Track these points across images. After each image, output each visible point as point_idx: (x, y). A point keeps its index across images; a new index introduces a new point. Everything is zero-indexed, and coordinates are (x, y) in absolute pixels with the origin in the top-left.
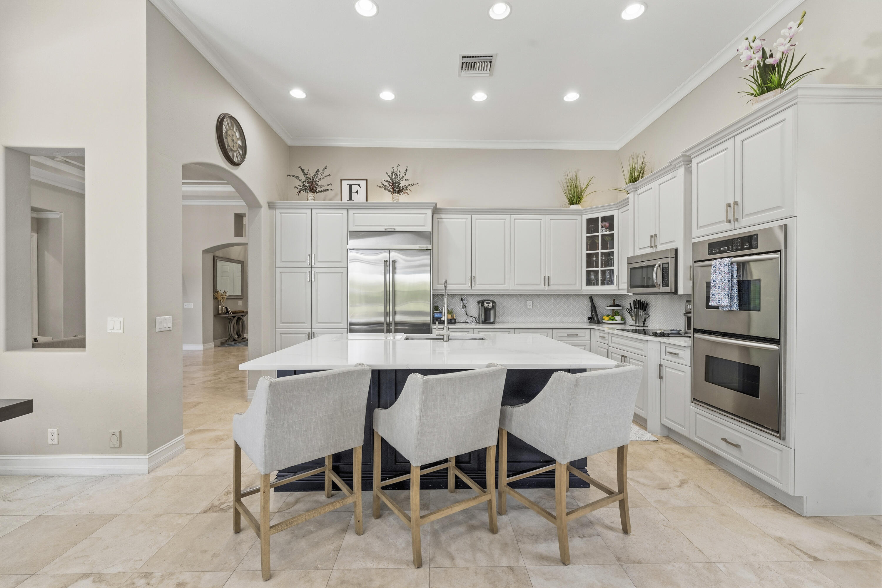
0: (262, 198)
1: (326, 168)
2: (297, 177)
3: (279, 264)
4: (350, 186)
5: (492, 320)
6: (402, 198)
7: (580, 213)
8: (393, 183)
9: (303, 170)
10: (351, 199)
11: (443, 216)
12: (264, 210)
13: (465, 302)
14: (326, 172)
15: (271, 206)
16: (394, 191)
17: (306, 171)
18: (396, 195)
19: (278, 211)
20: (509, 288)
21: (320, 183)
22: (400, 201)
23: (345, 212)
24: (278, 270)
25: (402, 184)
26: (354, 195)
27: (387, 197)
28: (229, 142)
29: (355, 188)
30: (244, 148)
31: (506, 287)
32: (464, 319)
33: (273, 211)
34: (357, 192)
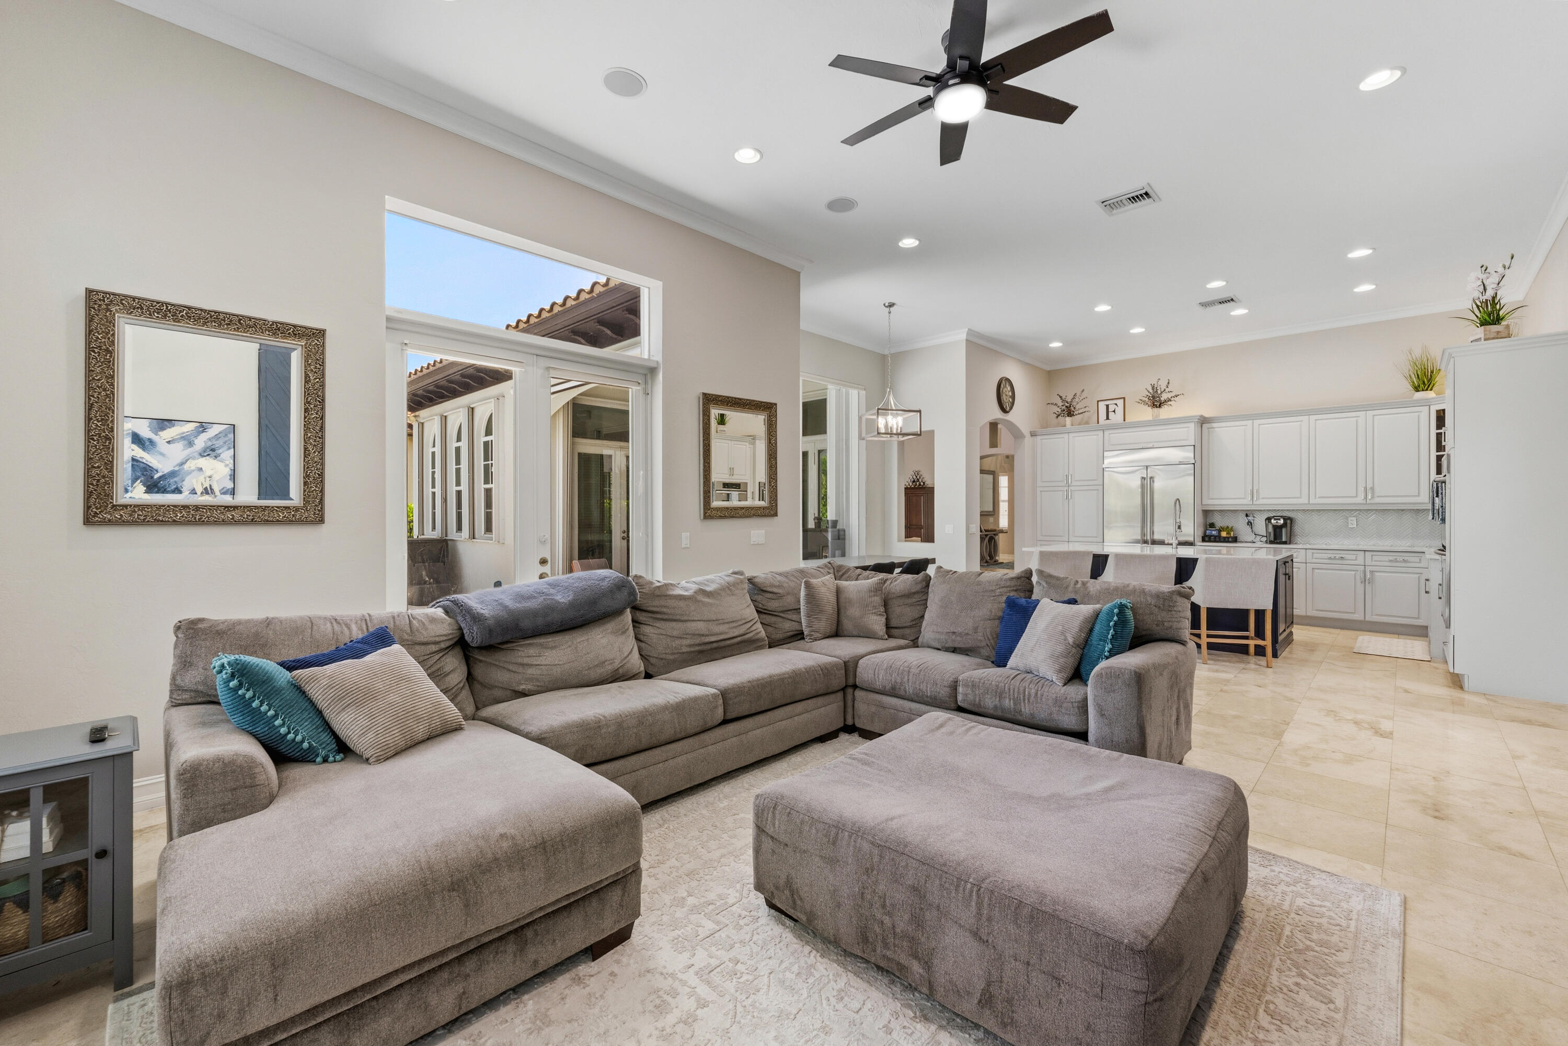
0: (1025, 430)
1: (1083, 391)
2: (1056, 404)
3: (1039, 484)
4: (1107, 406)
5: (1284, 539)
6: (1165, 413)
7: (1427, 403)
8: (1153, 397)
9: (1061, 397)
10: (1108, 418)
11: (1215, 425)
12: (1028, 440)
13: (1250, 518)
14: (1084, 394)
15: (1033, 434)
16: (1154, 406)
17: (1063, 397)
18: (1156, 409)
19: (1039, 438)
20: (1307, 502)
21: (1077, 407)
22: (1162, 417)
23: (1101, 433)
24: (1039, 489)
25: (1164, 397)
26: (1111, 414)
27: (1148, 413)
28: (1004, 398)
29: (1111, 408)
30: (1013, 397)
31: (1304, 500)
32: (1251, 537)
33: (1034, 438)
34: (1114, 411)
